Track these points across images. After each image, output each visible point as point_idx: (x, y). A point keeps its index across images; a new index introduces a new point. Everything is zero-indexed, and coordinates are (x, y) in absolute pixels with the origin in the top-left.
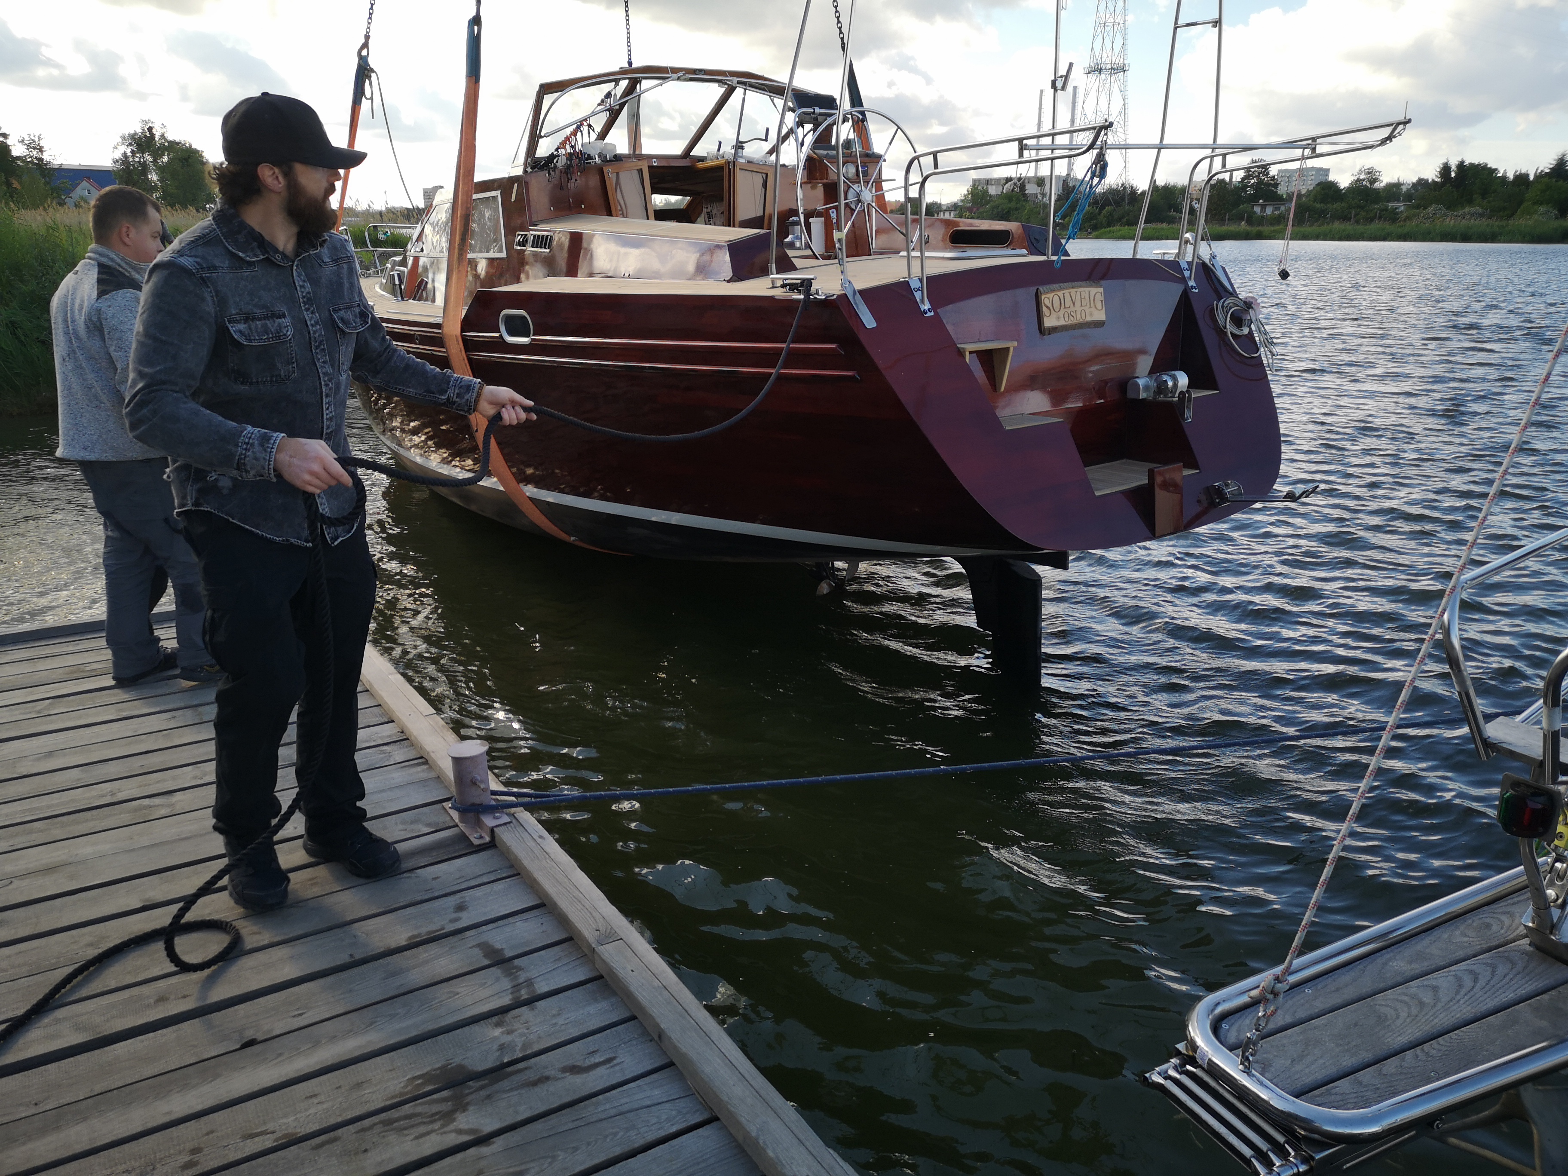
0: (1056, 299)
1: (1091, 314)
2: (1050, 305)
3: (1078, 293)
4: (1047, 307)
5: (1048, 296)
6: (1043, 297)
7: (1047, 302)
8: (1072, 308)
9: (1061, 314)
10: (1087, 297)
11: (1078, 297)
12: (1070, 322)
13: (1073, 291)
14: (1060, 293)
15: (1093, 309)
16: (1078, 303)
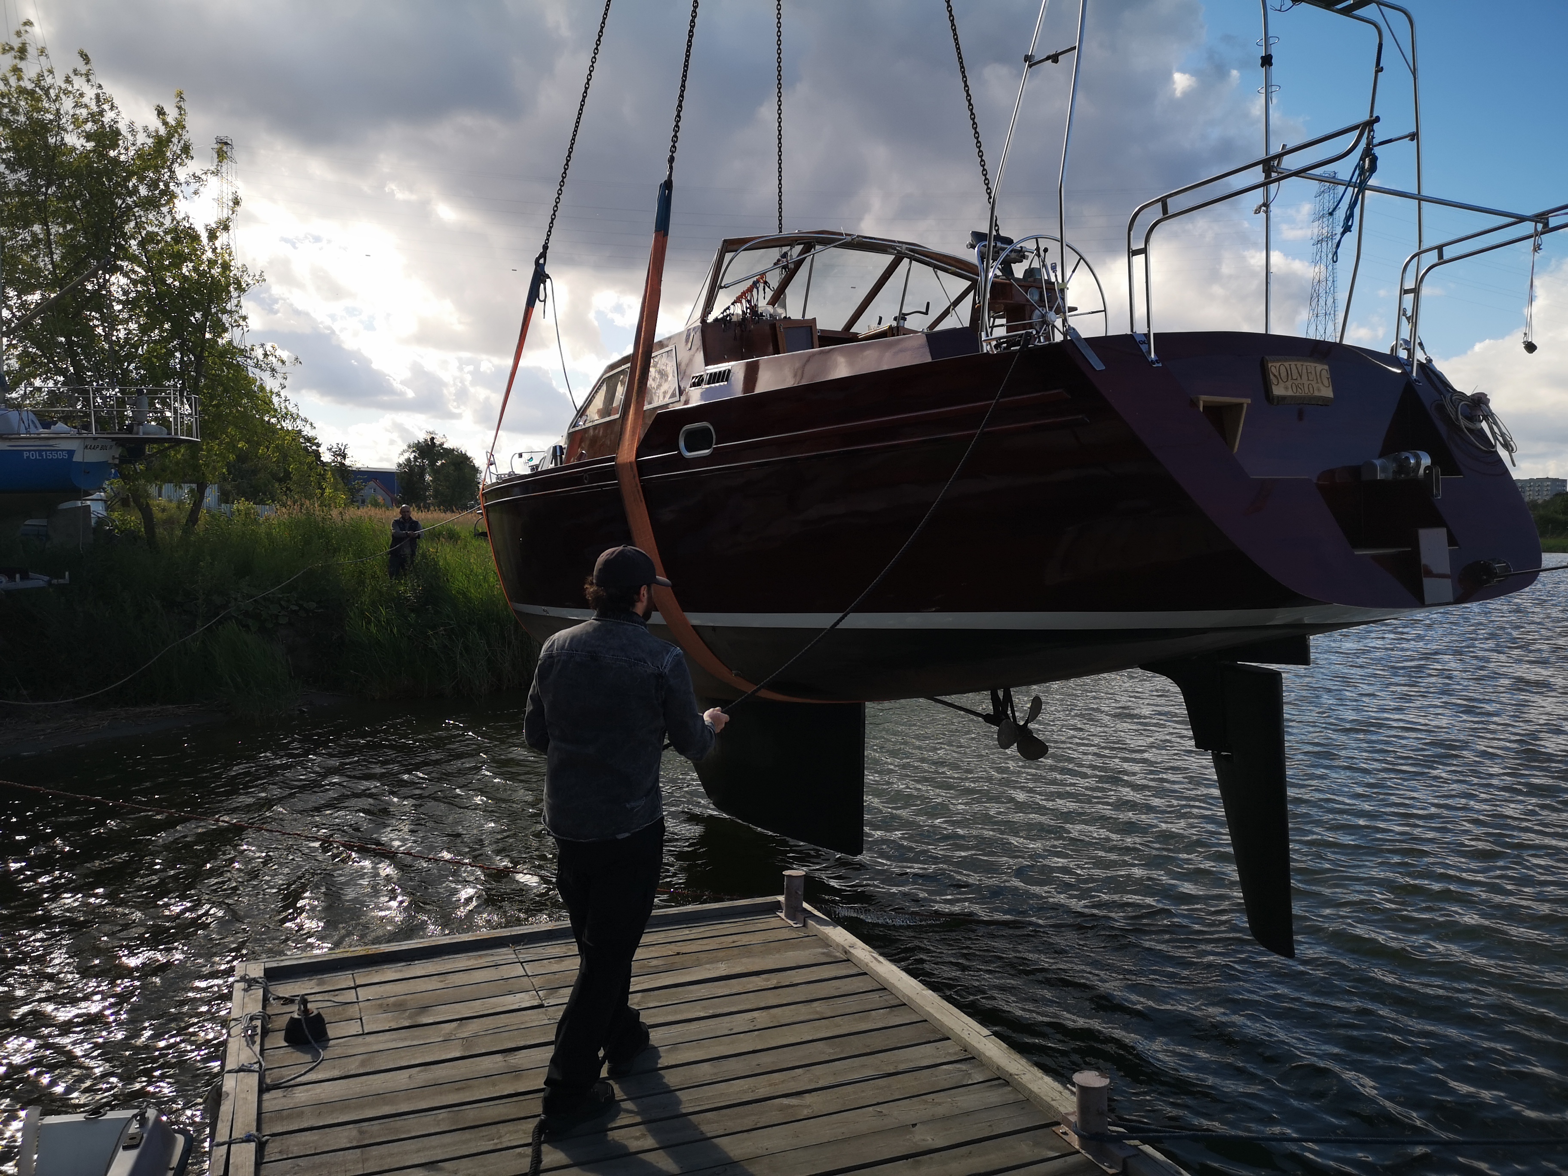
0: (1283, 369)
1: (1319, 390)
2: (1277, 374)
3: (1304, 367)
4: (1275, 376)
5: (1274, 364)
6: (1270, 365)
7: (1273, 369)
8: (1299, 381)
9: (1289, 383)
10: (1313, 372)
11: (1305, 371)
12: (1298, 394)
13: (1299, 364)
14: (1287, 364)
15: (1320, 385)
16: (1305, 377)
